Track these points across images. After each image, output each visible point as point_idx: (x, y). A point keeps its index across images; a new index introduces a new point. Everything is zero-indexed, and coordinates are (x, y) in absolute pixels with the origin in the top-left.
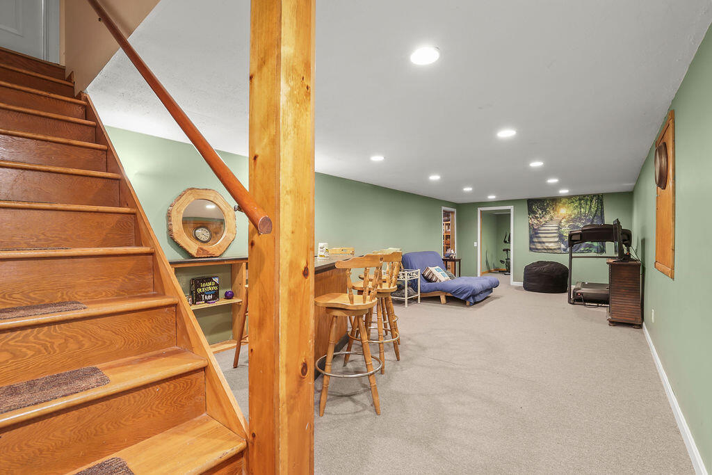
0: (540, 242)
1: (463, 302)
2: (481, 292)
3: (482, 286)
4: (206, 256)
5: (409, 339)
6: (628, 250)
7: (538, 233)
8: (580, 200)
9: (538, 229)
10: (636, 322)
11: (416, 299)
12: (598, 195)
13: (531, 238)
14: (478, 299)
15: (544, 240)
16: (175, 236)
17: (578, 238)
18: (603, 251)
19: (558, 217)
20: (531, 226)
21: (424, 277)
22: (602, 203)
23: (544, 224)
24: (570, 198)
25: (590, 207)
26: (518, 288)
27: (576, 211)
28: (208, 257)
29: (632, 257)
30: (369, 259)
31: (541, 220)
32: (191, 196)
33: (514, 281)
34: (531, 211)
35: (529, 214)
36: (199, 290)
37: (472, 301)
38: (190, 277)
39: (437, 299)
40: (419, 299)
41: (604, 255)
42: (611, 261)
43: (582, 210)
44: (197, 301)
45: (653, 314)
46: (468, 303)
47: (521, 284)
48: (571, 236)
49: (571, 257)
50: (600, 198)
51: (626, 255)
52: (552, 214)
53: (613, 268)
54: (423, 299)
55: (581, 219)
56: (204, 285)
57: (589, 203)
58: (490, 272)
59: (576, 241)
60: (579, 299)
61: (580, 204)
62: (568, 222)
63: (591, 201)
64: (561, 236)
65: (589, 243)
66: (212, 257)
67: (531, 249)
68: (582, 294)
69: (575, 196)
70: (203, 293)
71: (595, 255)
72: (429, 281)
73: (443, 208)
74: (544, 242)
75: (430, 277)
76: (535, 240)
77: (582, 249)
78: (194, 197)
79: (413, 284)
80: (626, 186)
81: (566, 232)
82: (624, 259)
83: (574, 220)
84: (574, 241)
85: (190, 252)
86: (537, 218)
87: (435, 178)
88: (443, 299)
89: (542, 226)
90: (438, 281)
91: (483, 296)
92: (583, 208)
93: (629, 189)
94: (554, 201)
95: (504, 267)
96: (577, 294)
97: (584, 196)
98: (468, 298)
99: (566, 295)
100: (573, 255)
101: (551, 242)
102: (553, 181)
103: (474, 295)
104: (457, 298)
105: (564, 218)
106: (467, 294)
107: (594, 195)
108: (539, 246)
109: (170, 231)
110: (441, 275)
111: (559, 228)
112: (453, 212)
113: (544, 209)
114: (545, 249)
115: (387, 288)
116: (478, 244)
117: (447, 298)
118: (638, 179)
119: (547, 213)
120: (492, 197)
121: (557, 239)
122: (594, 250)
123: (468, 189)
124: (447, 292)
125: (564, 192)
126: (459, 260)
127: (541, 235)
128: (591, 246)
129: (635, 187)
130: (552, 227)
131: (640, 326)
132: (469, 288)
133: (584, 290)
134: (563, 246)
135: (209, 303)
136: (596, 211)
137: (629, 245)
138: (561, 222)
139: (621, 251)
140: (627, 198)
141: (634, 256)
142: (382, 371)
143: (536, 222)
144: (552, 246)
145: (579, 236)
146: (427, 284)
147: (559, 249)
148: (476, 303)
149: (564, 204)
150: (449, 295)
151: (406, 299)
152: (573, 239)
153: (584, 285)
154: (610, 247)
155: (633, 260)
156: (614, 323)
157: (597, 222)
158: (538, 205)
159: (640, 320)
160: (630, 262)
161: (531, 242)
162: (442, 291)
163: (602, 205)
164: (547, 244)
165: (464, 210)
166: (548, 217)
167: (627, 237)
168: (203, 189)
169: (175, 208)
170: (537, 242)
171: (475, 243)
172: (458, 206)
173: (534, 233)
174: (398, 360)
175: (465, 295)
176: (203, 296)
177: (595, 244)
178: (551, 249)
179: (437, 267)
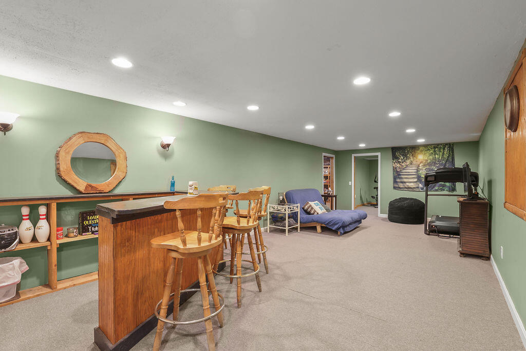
0: (402, 182)
1: (335, 232)
2: (350, 224)
3: (352, 218)
4: (95, 192)
5: (278, 268)
6: (476, 190)
7: (400, 175)
8: (435, 148)
9: (400, 171)
10: (484, 254)
11: (296, 229)
12: (450, 144)
13: (395, 178)
14: (348, 229)
15: (405, 180)
16: (63, 174)
17: (433, 179)
18: (454, 189)
19: (416, 162)
20: (395, 169)
21: (304, 210)
22: (453, 151)
23: (405, 168)
24: (426, 146)
25: (443, 154)
26: (383, 219)
27: (431, 157)
28: (96, 193)
29: (479, 196)
30: (203, 199)
31: (403, 164)
32: (82, 138)
33: (382, 213)
34: (395, 157)
35: (393, 159)
36: (86, 223)
37: (342, 232)
38: (78, 211)
39: (314, 228)
40: (299, 228)
41: (455, 193)
42: (461, 199)
43: (436, 156)
44: (83, 232)
45: (502, 250)
46: (339, 233)
47: (386, 216)
48: (426, 177)
49: (427, 195)
50: (451, 146)
51: (474, 194)
52: (412, 159)
53: (463, 205)
54: (302, 228)
55: (435, 163)
56: (91, 218)
57: (442, 150)
58: (363, 205)
59: (431, 181)
60: (433, 231)
61: (435, 151)
62: (424, 166)
63: (444, 149)
64: (419, 177)
65: (443, 183)
66: (101, 193)
67: (395, 188)
68: (436, 226)
69: (430, 145)
70: (90, 225)
71: (447, 193)
72: (309, 213)
73: (324, 154)
74: (405, 182)
75: (309, 210)
76: (398, 180)
77: (436, 188)
78: (84, 140)
79: (294, 216)
80: (473, 136)
81: (423, 173)
82: (473, 198)
83: (430, 164)
84: (430, 181)
85: (78, 188)
86: (399, 162)
87: (310, 127)
88: (319, 229)
89: (404, 169)
90: (316, 213)
91: (352, 227)
92: (438, 154)
93: (476, 139)
94: (414, 148)
95: (374, 202)
96: (432, 226)
97: (438, 145)
98: (338, 229)
99: (423, 226)
100: (429, 193)
101: (411, 182)
102: (411, 131)
103: (344, 226)
104: (330, 228)
105: (421, 163)
106: (338, 225)
107: (446, 144)
108: (401, 185)
109: (58, 169)
110: (318, 208)
111: (418, 171)
112: (332, 158)
113: (405, 156)
114: (406, 188)
115: (246, 225)
116: (352, 183)
117: (322, 228)
118: (484, 129)
119: (408, 158)
120: (362, 145)
121: (416, 180)
122: (446, 189)
123: (341, 138)
124: (322, 223)
125: (421, 141)
126: (336, 196)
127: (403, 176)
128: (444, 186)
129: (481, 137)
130: (412, 170)
131: (488, 259)
132: (339, 220)
133: (438, 223)
134: (421, 186)
135: (95, 234)
136: (448, 157)
137: (476, 185)
138: (419, 166)
139: (470, 190)
140: (474, 146)
141: (481, 195)
142: (239, 304)
143: (398, 165)
144: (412, 185)
145: (434, 177)
146: (305, 216)
147: (418, 187)
148: (345, 233)
149: (422, 151)
150: (323, 225)
151: (287, 228)
152: (428, 180)
153: (438, 219)
154: (460, 187)
155: (480, 199)
156: (464, 254)
157: (448, 166)
158: (400, 152)
159: (488, 252)
160: (478, 201)
161: (395, 182)
162: (318, 222)
163: (453, 152)
164: (407, 184)
165: (341, 156)
166: (408, 162)
167: (475, 179)
168: (94, 133)
169: (63, 149)
170: (399, 182)
171: (350, 182)
172: (336, 153)
173: (397, 175)
174: (260, 291)
175: (336, 227)
176: (90, 228)
177: (448, 184)
178: (411, 188)
179: (317, 202)
